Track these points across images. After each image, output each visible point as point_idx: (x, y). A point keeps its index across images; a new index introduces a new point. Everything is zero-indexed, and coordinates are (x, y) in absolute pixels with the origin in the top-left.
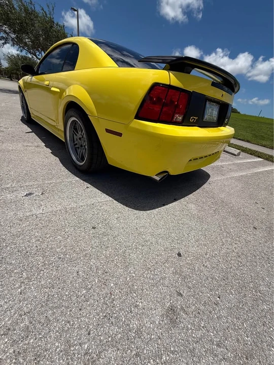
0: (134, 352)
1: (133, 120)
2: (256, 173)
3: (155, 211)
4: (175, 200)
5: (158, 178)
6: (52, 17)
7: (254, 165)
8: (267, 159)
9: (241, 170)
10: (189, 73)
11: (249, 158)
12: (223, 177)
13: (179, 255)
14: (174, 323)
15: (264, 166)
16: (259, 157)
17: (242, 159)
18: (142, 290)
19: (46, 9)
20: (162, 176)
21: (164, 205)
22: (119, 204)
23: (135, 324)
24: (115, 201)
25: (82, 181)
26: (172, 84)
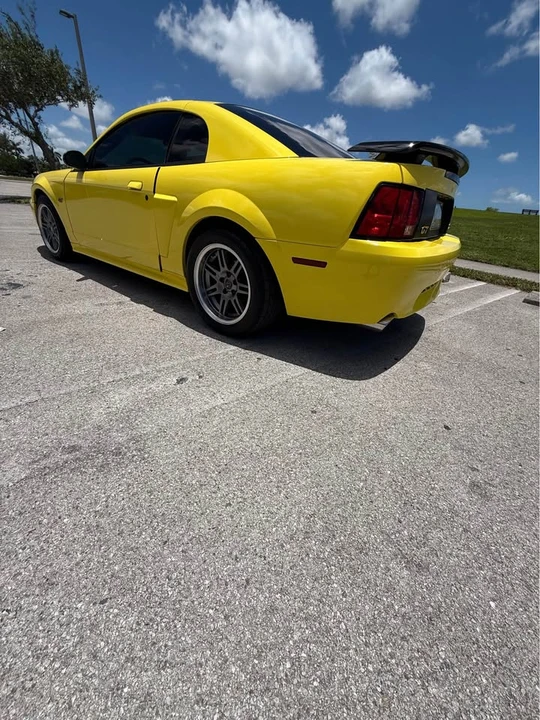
0: (461, 529)
1: (345, 241)
2: (486, 306)
3: (380, 378)
4: (397, 360)
5: (381, 327)
6: (33, 35)
7: (477, 294)
8: (492, 282)
9: (462, 304)
10: (420, 163)
11: (466, 284)
12: (443, 318)
13: (446, 427)
14: (486, 497)
15: (492, 293)
16: (478, 280)
17: (453, 286)
18: (429, 472)
19: (17, 17)
20: (387, 322)
21: (386, 369)
22: (324, 376)
23: (442, 505)
24: (315, 373)
25: (243, 351)
26: (405, 182)
